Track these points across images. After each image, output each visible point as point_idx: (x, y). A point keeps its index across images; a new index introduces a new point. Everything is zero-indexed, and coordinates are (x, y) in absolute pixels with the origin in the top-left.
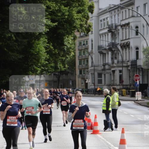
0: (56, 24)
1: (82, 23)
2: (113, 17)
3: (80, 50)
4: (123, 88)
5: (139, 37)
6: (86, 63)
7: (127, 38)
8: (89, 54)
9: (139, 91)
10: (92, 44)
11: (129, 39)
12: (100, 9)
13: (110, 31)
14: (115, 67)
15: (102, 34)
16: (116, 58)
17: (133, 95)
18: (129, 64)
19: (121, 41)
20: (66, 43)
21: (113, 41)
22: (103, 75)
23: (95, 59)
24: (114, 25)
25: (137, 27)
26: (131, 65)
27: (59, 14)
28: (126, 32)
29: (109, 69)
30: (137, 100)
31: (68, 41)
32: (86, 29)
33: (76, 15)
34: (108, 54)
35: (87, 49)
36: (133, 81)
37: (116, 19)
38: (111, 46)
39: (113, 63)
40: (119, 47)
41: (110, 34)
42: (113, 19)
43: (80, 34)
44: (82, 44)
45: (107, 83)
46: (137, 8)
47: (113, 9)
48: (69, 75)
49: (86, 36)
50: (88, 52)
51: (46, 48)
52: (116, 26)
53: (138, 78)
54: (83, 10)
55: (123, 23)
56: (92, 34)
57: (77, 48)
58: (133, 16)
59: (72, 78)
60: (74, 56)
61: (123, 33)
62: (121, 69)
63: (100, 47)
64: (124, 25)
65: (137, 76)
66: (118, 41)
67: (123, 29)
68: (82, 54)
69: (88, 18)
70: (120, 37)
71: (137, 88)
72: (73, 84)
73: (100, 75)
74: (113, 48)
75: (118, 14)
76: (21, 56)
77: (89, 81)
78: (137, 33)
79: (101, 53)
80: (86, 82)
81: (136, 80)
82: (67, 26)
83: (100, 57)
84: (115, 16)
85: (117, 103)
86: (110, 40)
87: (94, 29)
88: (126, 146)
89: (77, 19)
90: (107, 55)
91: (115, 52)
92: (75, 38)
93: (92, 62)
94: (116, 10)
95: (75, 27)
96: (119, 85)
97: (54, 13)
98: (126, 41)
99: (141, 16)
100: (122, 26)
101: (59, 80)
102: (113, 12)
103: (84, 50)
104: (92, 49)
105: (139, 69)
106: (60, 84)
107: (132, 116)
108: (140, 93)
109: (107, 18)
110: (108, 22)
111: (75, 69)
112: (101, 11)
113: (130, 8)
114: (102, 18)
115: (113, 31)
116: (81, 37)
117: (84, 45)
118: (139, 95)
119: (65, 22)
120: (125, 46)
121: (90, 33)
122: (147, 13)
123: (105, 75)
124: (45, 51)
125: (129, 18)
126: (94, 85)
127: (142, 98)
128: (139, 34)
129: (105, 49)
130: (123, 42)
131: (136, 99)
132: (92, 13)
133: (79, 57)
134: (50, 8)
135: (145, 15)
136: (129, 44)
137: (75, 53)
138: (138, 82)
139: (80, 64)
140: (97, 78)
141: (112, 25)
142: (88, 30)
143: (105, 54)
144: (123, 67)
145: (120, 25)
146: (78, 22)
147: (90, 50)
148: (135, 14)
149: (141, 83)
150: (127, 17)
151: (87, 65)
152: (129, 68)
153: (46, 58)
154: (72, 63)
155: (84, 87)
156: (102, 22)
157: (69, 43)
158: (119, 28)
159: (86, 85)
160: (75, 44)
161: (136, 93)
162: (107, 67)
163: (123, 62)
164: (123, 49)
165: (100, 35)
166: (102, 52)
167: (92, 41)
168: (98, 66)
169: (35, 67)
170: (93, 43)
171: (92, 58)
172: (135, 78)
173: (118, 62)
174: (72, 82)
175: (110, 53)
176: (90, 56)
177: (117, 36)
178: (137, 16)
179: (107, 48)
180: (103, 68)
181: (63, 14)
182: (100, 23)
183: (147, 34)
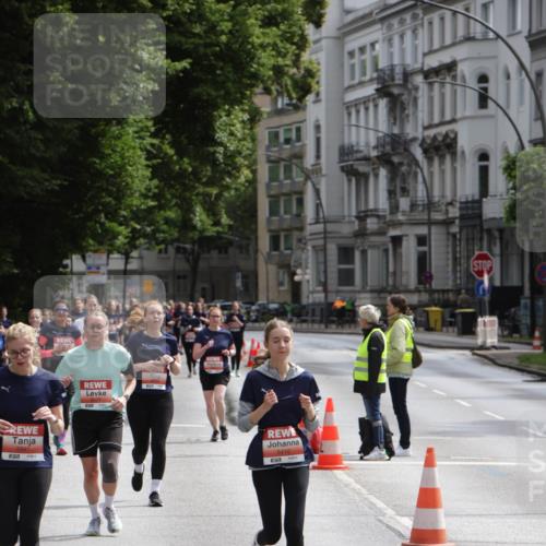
0: (185, 64)
1: (281, 61)
2: (396, 39)
3: (274, 163)
4: (432, 303)
5: (492, 117)
6: (294, 209)
7: (448, 117)
8: (307, 178)
9: (491, 314)
10: (318, 140)
11: (453, 121)
12: (348, 12)
13: (383, 92)
14: (400, 224)
15: (356, 104)
16: (405, 191)
17: (468, 327)
18: (454, 212)
19: (425, 128)
21: (396, 131)
22: (357, 255)
23: (330, 196)
24: (398, 70)
25: (483, 79)
26: (462, 217)
27: (198, 29)
28: (443, 96)
29: (381, 233)
30: (482, 347)
31: (230, 127)
32: (296, 84)
33: (257, 31)
34: (376, 176)
35: (300, 156)
36: (469, 276)
37: (406, 50)
38: (388, 148)
39: (394, 208)
40: (418, 153)
41: (383, 103)
42: (396, 49)
43: (275, 101)
44: (282, 139)
45: (372, 281)
46: (485, 6)
47: (392, 12)
49: (297, 108)
50: (303, 170)
52: (407, 75)
53: (487, 264)
54: (286, 15)
55: (433, 62)
56: (317, 101)
57: (261, 154)
58: (469, 39)
59: (242, 264)
60: (252, 182)
61: (431, 99)
62: (423, 230)
63: (346, 152)
64: (436, 71)
65: (483, 257)
66: (414, 130)
67: (431, 84)
68: (282, 176)
69: (302, 43)
70: (423, 116)
71: (482, 302)
72: (245, 285)
73: (346, 254)
74: (393, 155)
75: (414, 31)
76: (56, 183)
77: (305, 276)
78: (483, 100)
79: (350, 172)
80: (297, 278)
81: (481, 274)
82: (224, 71)
83: (347, 187)
84: (402, 36)
85: (408, 357)
86: (383, 127)
87: (323, 83)
88: (441, 512)
89: (263, 46)
90: (371, 179)
91: (404, 169)
92: (255, 117)
93: (318, 206)
94: (408, 16)
95: (255, 76)
96: (417, 291)
97: (178, 23)
98: (443, 129)
99: (498, 36)
100: (430, 74)
101: (194, 269)
102: (395, 22)
103: (289, 160)
104: (318, 157)
105: (489, 231)
106: (199, 286)
107: (465, 404)
108: (495, 319)
109: (373, 45)
110: (375, 60)
112: (350, 17)
113: (459, 8)
114: (353, 43)
115: (396, 91)
116: (279, 112)
117: (288, 141)
118: (488, 329)
120: (437, 149)
121: (310, 98)
122: (519, 27)
123: (364, 253)
124: (143, 163)
125: (454, 44)
126: (325, 291)
127: (501, 337)
128: (491, 104)
129: (367, 159)
130: (432, 132)
131: (480, 341)
132: (318, 24)
133: (268, 186)
134: (164, 7)
135: (514, 33)
136: (455, 139)
137: (254, 172)
138: (486, 278)
139: (273, 211)
140: (334, 266)
141: (392, 68)
142: (304, 88)
143: (365, 176)
144: (430, 223)
145: (421, 71)
146: (266, 59)
147: (309, 160)
148: (477, 30)
149: (497, 283)
150: (448, 41)
151: (299, 215)
152: (455, 229)
154: (245, 211)
155: (288, 298)
156: (356, 61)
157: (232, 134)
158: (419, 79)
159: (296, 288)
160: (253, 140)
161: (480, 320)
162: (372, 224)
163: (430, 205)
164: (430, 160)
165: (349, 107)
166: (354, 168)
167: (318, 128)
168: (338, 220)
169: (108, 224)
170: (323, 135)
171: (317, 192)
172: (475, 265)
173: (413, 206)
174: (244, 277)
175: (383, 172)
176: (309, 184)
177: (410, 111)
178: (485, 39)
179: (374, 153)
180: (356, 226)
181: (212, 29)
182: (347, 61)
183: (521, 102)
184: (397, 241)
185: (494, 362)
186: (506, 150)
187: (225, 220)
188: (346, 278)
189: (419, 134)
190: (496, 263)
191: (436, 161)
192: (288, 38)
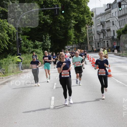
0: (77, 22)
1: (89, 21)
2: (102, 18)
3: (89, 33)
4: (109, 49)
5: (114, 26)
7: (109, 27)
8: (93, 35)
9: (116, 49)
10: (94, 30)
11: (110, 27)
12: (96, 15)
13: (101, 24)
14: (104, 40)
15: (98, 26)
16: (105, 36)
17: (113, 51)
18: (111, 38)
19: (107, 28)
20: (82, 31)
21: (103, 29)
22: (100, 44)
23: (96, 37)
24: (103, 22)
25: (113, 22)
26: (112, 38)
27: (79, 18)
28: (108, 24)
31: (83, 29)
32: (91, 24)
33: (86, 18)
35: (92, 32)
36: (113, 45)
37: (104, 19)
38: (102, 31)
39: (104, 38)
40: (106, 31)
41: (101, 25)
42: (102, 19)
43: (89, 26)
45: (102, 47)
46: (112, 13)
47: (102, 15)
48: (85, 44)
49: (91, 27)
50: (93, 34)
51: (74, 33)
52: (104, 22)
53: (115, 44)
54: (89, 16)
55: (107, 20)
56: (94, 26)
58: (111, 17)
59: (86, 46)
60: (87, 36)
61: (107, 25)
62: (107, 40)
63: (97, 32)
64: (107, 21)
65: (114, 43)
66: (105, 28)
67: (107, 23)
69: (91, 19)
70: (106, 27)
71: (115, 48)
72: (87, 48)
73: (98, 44)
74: (103, 31)
75: (104, 17)
76: (63, 37)
77: (94, 47)
78: (113, 24)
79: (98, 34)
81: (114, 45)
83: (98, 36)
84: (103, 18)
86: (102, 28)
87: (94, 23)
88: (111, 72)
89: (87, 20)
91: (105, 33)
92: (86, 28)
93: (95, 38)
94: (104, 15)
95: (86, 23)
96: (107, 47)
97: (76, 18)
98: (109, 28)
99: (114, 17)
100: (106, 22)
101: (80, 47)
102: (102, 16)
103: (91, 33)
104: (94, 32)
105: (115, 40)
107: (114, 60)
108: (116, 50)
109: (100, 19)
110: (100, 21)
111: (87, 41)
112: (97, 16)
113: (109, 14)
114: (97, 19)
115: (103, 24)
117: (90, 31)
118: (116, 51)
119: (81, 21)
120: (108, 30)
121: (93, 25)
122: (117, 16)
123: (100, 43)
124: (73, 35)
126: (96, 48)
127: (117, 52)
129: (100, 32)
130: (107, 29)
131: (115, 53)
132: (93, 17)
133: (89, 36)
134: (74, 16)
135: (116, 16)
136: (110, 29)
137: (87, 34)
138: (115, 45)
139: (89, 39)
141: (102, 21)
142: (92, 24)
143: (100, 34)
144: (108, 39)
145: (106, 21)
146: (87, 21)
147: (93, 33)
148: (112, 16)
149: (117, 46)
150: (108, 18)
151: (92, 39)
152: (111, 40)
153: (74, 37)
154: (86, 39)
156: (98, 21)
157: (84, 30)
158: (105, 22)
159: (93, 48)
160: (86, 31)
161: (115, 50)
162: (101, 40)
163: (108, 37)
164: (107, 32)
165: (97, 26)
167: (94, 29)
168: (97, 40)
169: (70, 42)
171: (94, 36)
172: (114, 44)
173: (106, 37)
175: (102, 34)
177: (105, 26)
178: (113, 17)
179: (101, 31)
180: (99, 40)
181: (80, 18)
182: (97, 21)
183: (118, 24)
184: (104, 42)
185: (117, 55)
186: (116, 30)
187: (83, 41)
188: (99, 46)
189: (106, 29)
190: (116, 43)
191: (108, 32)
192: (89, 18)
